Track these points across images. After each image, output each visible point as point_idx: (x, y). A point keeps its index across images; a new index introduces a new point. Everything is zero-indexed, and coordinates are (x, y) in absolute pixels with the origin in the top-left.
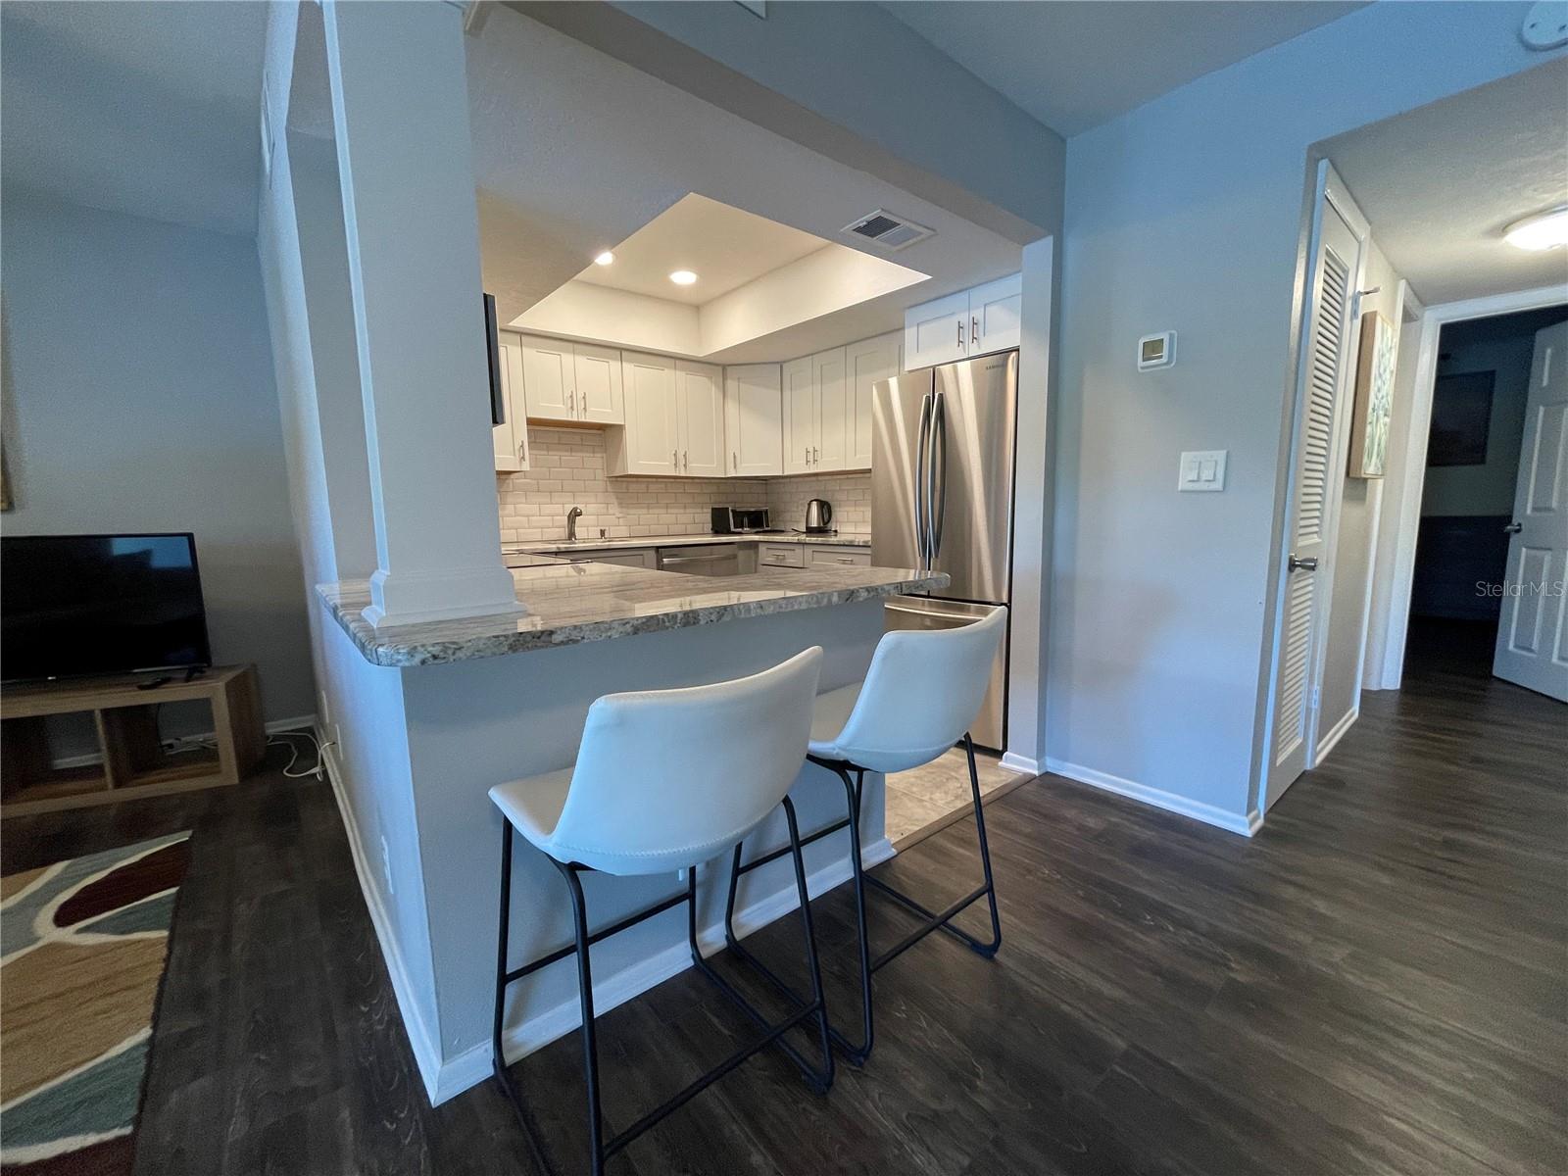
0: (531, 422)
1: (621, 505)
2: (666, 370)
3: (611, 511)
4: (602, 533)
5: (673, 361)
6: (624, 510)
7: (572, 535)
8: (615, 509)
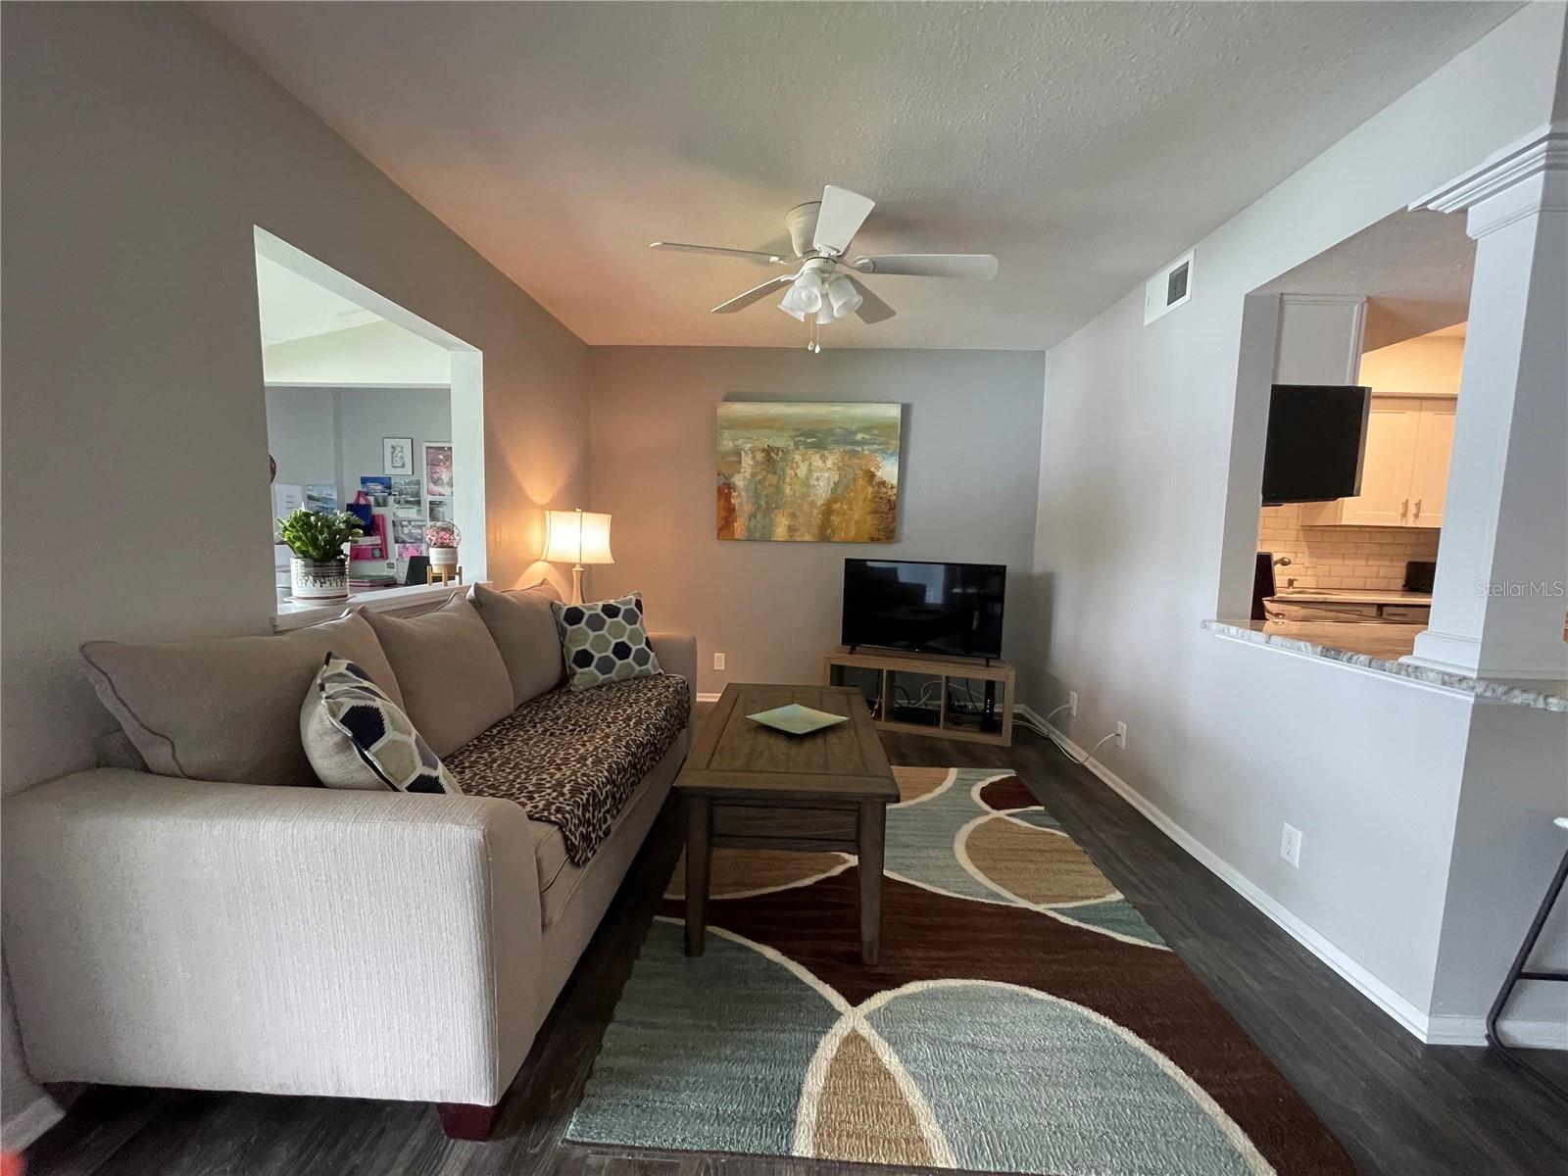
1: (1312, 554)
3: (1299, 561)
4: (1291, 583)
6: (1315, 560)
8: (1306, 557)
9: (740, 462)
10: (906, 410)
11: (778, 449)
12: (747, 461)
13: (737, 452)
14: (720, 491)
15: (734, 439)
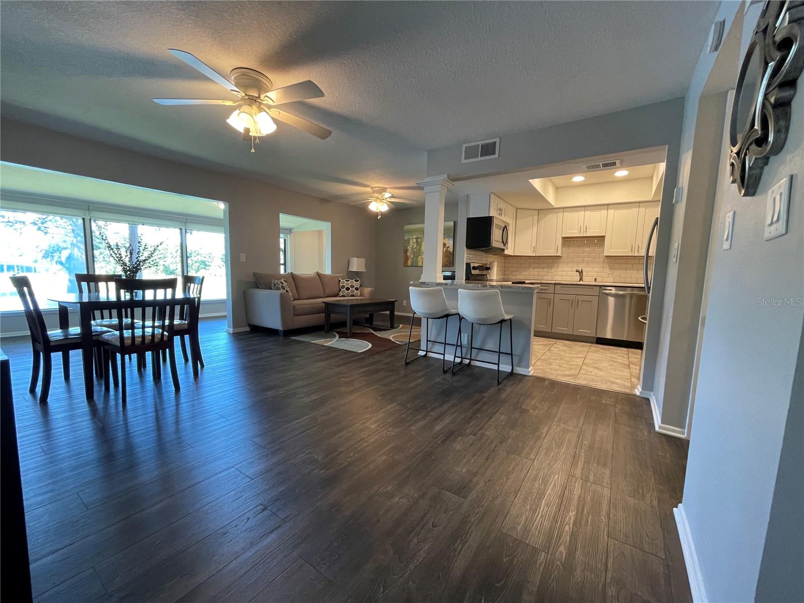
0: (563, 238)
1: (610, 268)
2: (633, 209)
3: (604, 271)
4: (596, 280)
5: (638, 204)
6: (612, 271)
7: (581, 279)
8: (607, 270)
9: (409, 242)
10: (455, 223)
11: (419, 238)
12: (411, 242)
13: (409, 240)
14: (404, 251)
15: (408, 236)
